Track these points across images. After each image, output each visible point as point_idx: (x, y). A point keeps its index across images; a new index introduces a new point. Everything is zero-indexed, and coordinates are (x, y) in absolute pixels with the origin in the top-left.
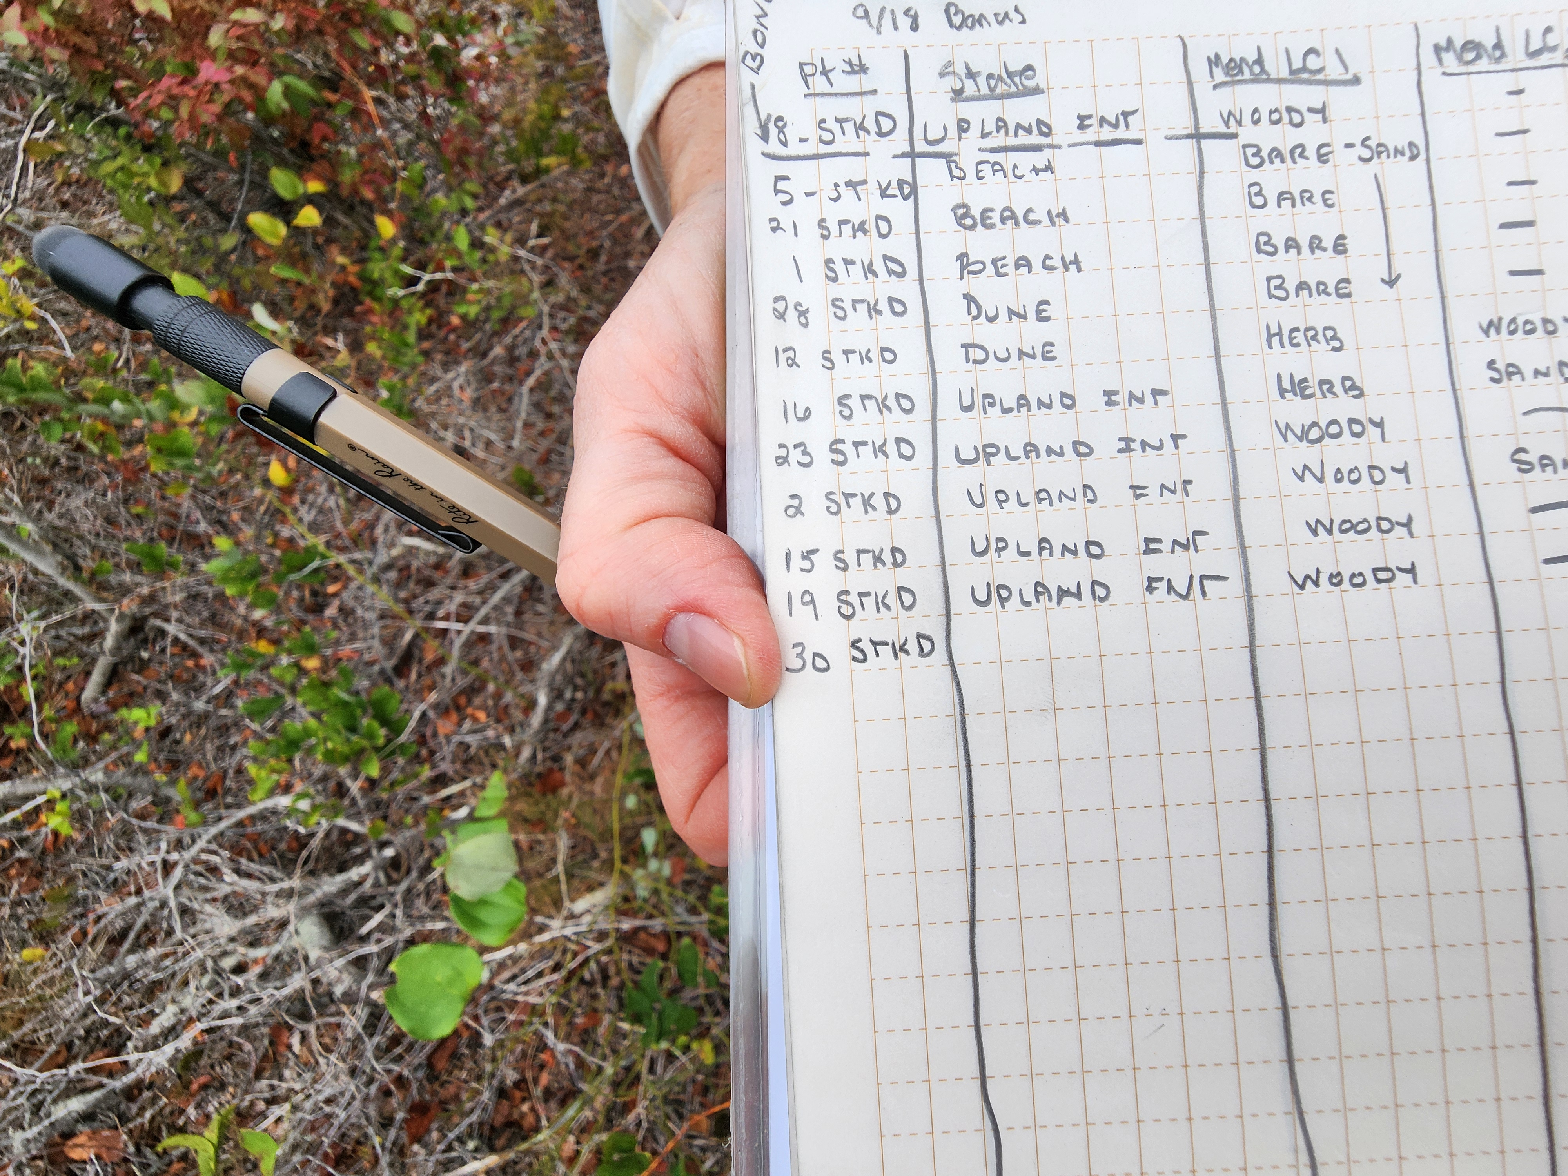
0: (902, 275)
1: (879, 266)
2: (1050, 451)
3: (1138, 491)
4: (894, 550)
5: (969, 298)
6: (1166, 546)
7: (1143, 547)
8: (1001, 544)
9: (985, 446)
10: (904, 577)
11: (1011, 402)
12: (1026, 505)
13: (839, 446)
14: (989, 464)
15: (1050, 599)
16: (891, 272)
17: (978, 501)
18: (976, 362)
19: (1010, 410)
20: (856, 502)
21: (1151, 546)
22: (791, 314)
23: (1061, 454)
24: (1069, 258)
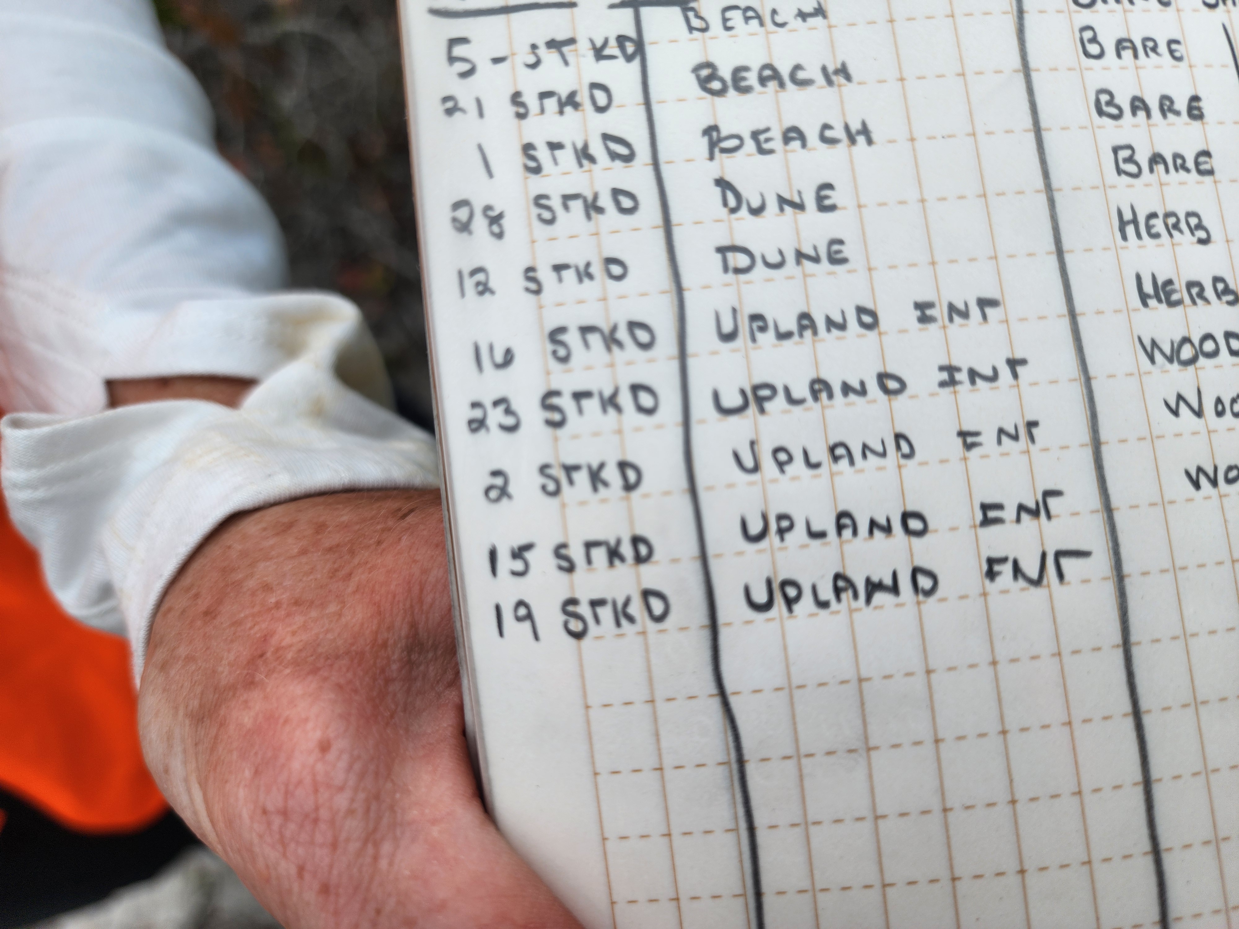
0: (629, 158)
1: (597, 149)
2: (847, 389)
3: (969, 438)
4: (636, 541)
5: (722, 183)
6: (1009, 513)
7: (979, 516)
8: (785, 524)
9: (756, 388)
10: (650, 575)
11: (789, 323)
12: (817, 466)
13: (555, 401)
14: (762, 411)
15: (856, 596)
16: (614, 156)
17: (749, 463)
18: (738, 271)
19: (788, 335)
20: (582, 478)
21: (989, 514)
22: (480, 224)
23: (863, 391)
24: (855, 126)
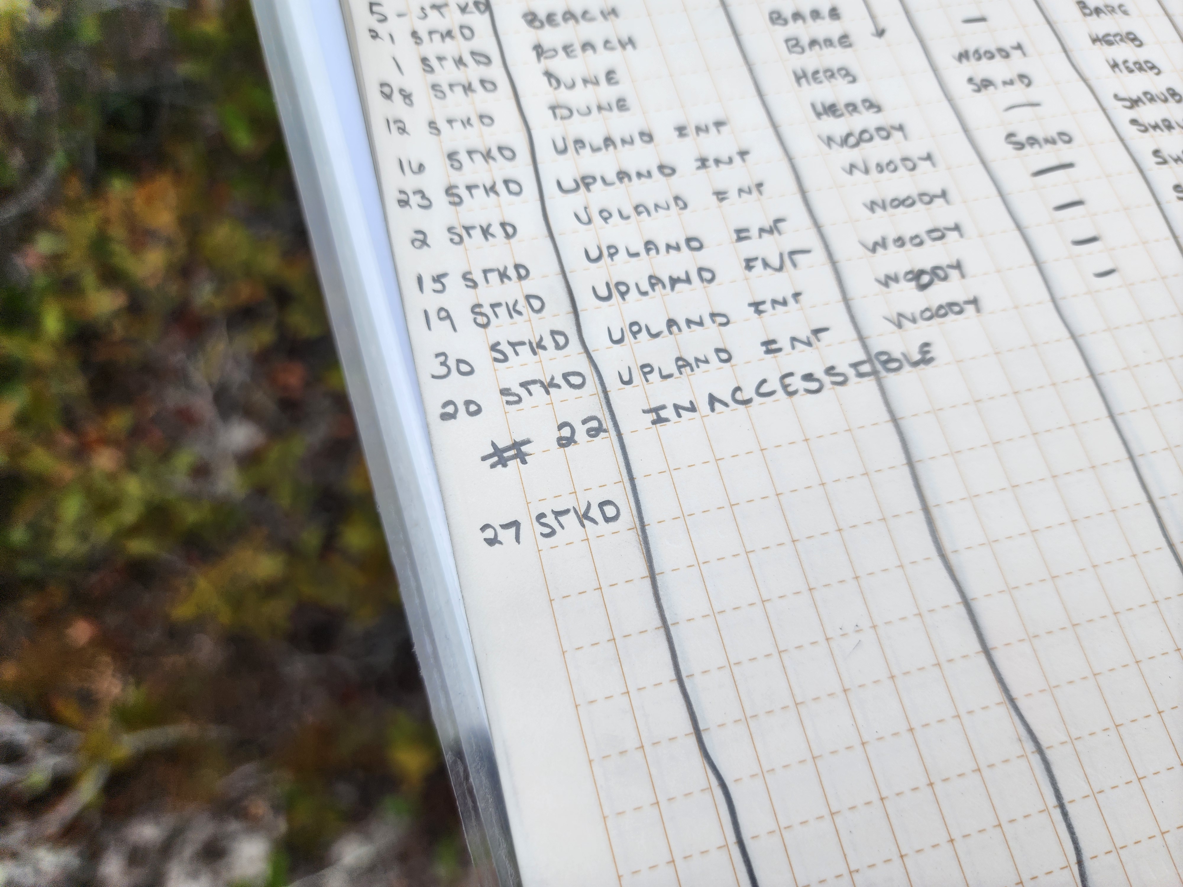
0: (488, 64)
1: (468, 59)
2: (639, 175)
3: (721, 195)
4: (517, 267)
5: (549, 75)
6: (754, 232)
7: (735, 236)
8: (612, 251)
9: (583, 178)
10: (530, 286)
11: (599, 143)
12: (628, 218)
13: (455, 191)
14: (588, 190)
15: (664, 287)
16: (478, 62)
17: (584, 218)
18: (562, 118)
20: (477, 233)
21: (741, 234)
22: (397, 96)
23: (650, 176)
24: (624, 39)
